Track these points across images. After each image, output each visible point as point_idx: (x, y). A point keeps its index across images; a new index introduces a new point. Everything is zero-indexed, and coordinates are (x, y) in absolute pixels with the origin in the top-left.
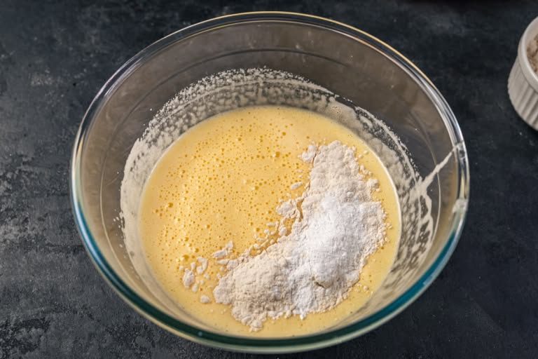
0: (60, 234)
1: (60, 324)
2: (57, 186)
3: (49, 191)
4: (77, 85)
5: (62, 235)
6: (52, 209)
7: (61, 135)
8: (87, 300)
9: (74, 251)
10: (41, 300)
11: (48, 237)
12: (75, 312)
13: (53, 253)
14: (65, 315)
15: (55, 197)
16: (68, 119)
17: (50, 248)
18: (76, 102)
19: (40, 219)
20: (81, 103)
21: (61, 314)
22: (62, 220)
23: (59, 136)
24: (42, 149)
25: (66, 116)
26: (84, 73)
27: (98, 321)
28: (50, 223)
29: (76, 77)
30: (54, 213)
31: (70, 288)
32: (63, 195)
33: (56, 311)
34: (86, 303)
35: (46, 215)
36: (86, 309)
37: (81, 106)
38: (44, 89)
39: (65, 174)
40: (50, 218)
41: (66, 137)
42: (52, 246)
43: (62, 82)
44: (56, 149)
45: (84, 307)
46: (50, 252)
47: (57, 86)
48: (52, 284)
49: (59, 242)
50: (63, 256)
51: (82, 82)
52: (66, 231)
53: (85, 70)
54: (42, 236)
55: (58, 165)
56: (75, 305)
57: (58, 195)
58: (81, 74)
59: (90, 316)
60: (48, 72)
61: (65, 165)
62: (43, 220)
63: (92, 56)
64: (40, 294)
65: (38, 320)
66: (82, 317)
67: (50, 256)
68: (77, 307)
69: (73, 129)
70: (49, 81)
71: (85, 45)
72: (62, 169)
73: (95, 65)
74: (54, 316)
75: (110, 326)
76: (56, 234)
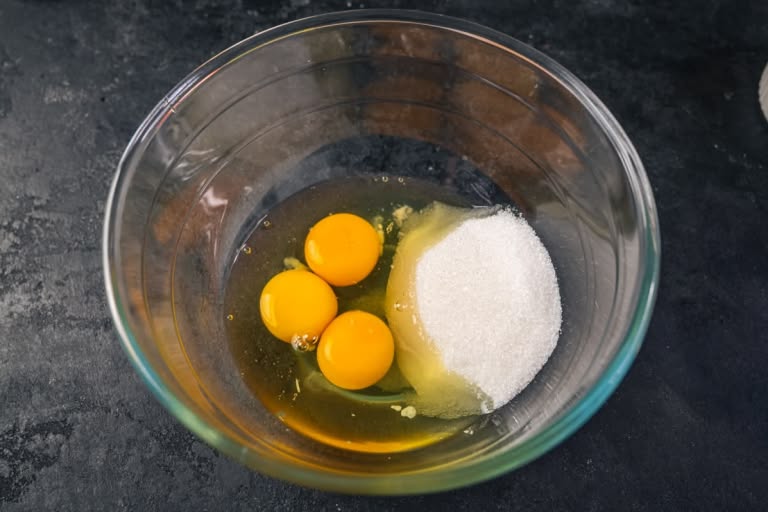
0: (86, 302)
1: (87, 428)
2: (81, 237)
3: (69, 244)
4: (107, 100)
5: (89, 305)
6: (75, 269)
7: (85, 167)
8: (124, 394)
9: (106, 326)
10: (61, 395)
11: (69, 309)
12: (108, 410)
13: (77, 329)
14: (94, 414)
15: (79, 252)
16: (94, 146)
17: (73, 323)
18: (104, 123)
19: (58, 283)
20: (112, 124)
21: (88, 413)
22: (89, 284)
23: (83, 169)
24: (60, 187)
25: (91, 142)
26: (114, 83)
27: (140, 422)
28: (73, 290)
29: (104, 89)
30: (77, 275)
31: (100, 377)
32: (90, 249)
33: (81, 409)
34: (122, 397)
35: (66, 278)
36: (123, 405)
37: (111, 128)
38: (61, 106)
39: (91, 220)
40: (72, 281)
41: (93, 170)
42: (75, 319)
43: (86, 96)
44: (79, 187)
45: (120, 403)
46: (72, 327)
47: (79, 101)
48: (76, 372)
49: (84, 314)
50: (90, 332)
51: (113, 96)
52: (94, 298)
53: (117, 80)
54: (62, 307)
55: (81, 209)
56: (107, 400)
57: (83, 250)
58: (112, 85)
59: (129, 415)
60: (66, 83)
61: (91, 209)
62: (63, 285)
63: (126, 60)
64: (60, 386)
65: (56, 422)
66: (117, 417)
67: (73, 334)
68: (110, 402)
69: (101, 158)
70: (68, 96)
71: (115, 46)
72: (87, 214)
73: (129, 73)
74: (79, 416)
75: (156, 428)
76: (81, 303)
